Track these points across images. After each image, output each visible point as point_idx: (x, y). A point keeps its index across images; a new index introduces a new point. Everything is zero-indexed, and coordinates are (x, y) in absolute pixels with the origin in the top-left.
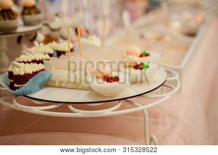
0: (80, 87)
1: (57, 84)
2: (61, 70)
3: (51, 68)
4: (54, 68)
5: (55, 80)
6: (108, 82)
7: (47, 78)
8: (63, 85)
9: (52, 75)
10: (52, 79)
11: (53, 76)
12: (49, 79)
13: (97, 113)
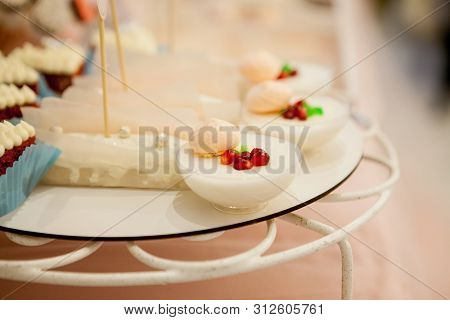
0: (145, 183)
1: (75, 177)
2: (84, 136)
3: (51, 130)
4: (60, 129)
5: (66, 165)
6: (237, 168)
7: (46, 163)
8: (94, 179)
9: (58, 152)
10: (58, 163)
11: (61, 156)
12: (51, 165)
13: (225, 267)
